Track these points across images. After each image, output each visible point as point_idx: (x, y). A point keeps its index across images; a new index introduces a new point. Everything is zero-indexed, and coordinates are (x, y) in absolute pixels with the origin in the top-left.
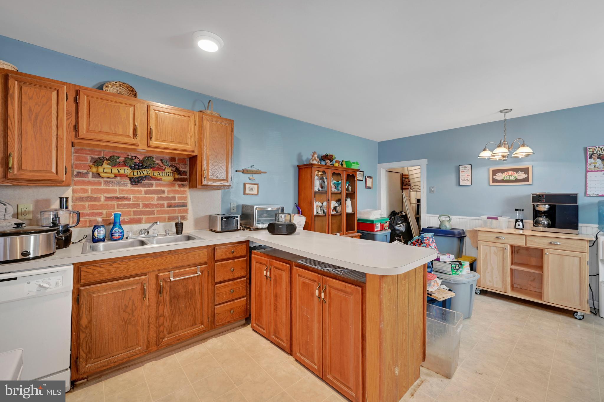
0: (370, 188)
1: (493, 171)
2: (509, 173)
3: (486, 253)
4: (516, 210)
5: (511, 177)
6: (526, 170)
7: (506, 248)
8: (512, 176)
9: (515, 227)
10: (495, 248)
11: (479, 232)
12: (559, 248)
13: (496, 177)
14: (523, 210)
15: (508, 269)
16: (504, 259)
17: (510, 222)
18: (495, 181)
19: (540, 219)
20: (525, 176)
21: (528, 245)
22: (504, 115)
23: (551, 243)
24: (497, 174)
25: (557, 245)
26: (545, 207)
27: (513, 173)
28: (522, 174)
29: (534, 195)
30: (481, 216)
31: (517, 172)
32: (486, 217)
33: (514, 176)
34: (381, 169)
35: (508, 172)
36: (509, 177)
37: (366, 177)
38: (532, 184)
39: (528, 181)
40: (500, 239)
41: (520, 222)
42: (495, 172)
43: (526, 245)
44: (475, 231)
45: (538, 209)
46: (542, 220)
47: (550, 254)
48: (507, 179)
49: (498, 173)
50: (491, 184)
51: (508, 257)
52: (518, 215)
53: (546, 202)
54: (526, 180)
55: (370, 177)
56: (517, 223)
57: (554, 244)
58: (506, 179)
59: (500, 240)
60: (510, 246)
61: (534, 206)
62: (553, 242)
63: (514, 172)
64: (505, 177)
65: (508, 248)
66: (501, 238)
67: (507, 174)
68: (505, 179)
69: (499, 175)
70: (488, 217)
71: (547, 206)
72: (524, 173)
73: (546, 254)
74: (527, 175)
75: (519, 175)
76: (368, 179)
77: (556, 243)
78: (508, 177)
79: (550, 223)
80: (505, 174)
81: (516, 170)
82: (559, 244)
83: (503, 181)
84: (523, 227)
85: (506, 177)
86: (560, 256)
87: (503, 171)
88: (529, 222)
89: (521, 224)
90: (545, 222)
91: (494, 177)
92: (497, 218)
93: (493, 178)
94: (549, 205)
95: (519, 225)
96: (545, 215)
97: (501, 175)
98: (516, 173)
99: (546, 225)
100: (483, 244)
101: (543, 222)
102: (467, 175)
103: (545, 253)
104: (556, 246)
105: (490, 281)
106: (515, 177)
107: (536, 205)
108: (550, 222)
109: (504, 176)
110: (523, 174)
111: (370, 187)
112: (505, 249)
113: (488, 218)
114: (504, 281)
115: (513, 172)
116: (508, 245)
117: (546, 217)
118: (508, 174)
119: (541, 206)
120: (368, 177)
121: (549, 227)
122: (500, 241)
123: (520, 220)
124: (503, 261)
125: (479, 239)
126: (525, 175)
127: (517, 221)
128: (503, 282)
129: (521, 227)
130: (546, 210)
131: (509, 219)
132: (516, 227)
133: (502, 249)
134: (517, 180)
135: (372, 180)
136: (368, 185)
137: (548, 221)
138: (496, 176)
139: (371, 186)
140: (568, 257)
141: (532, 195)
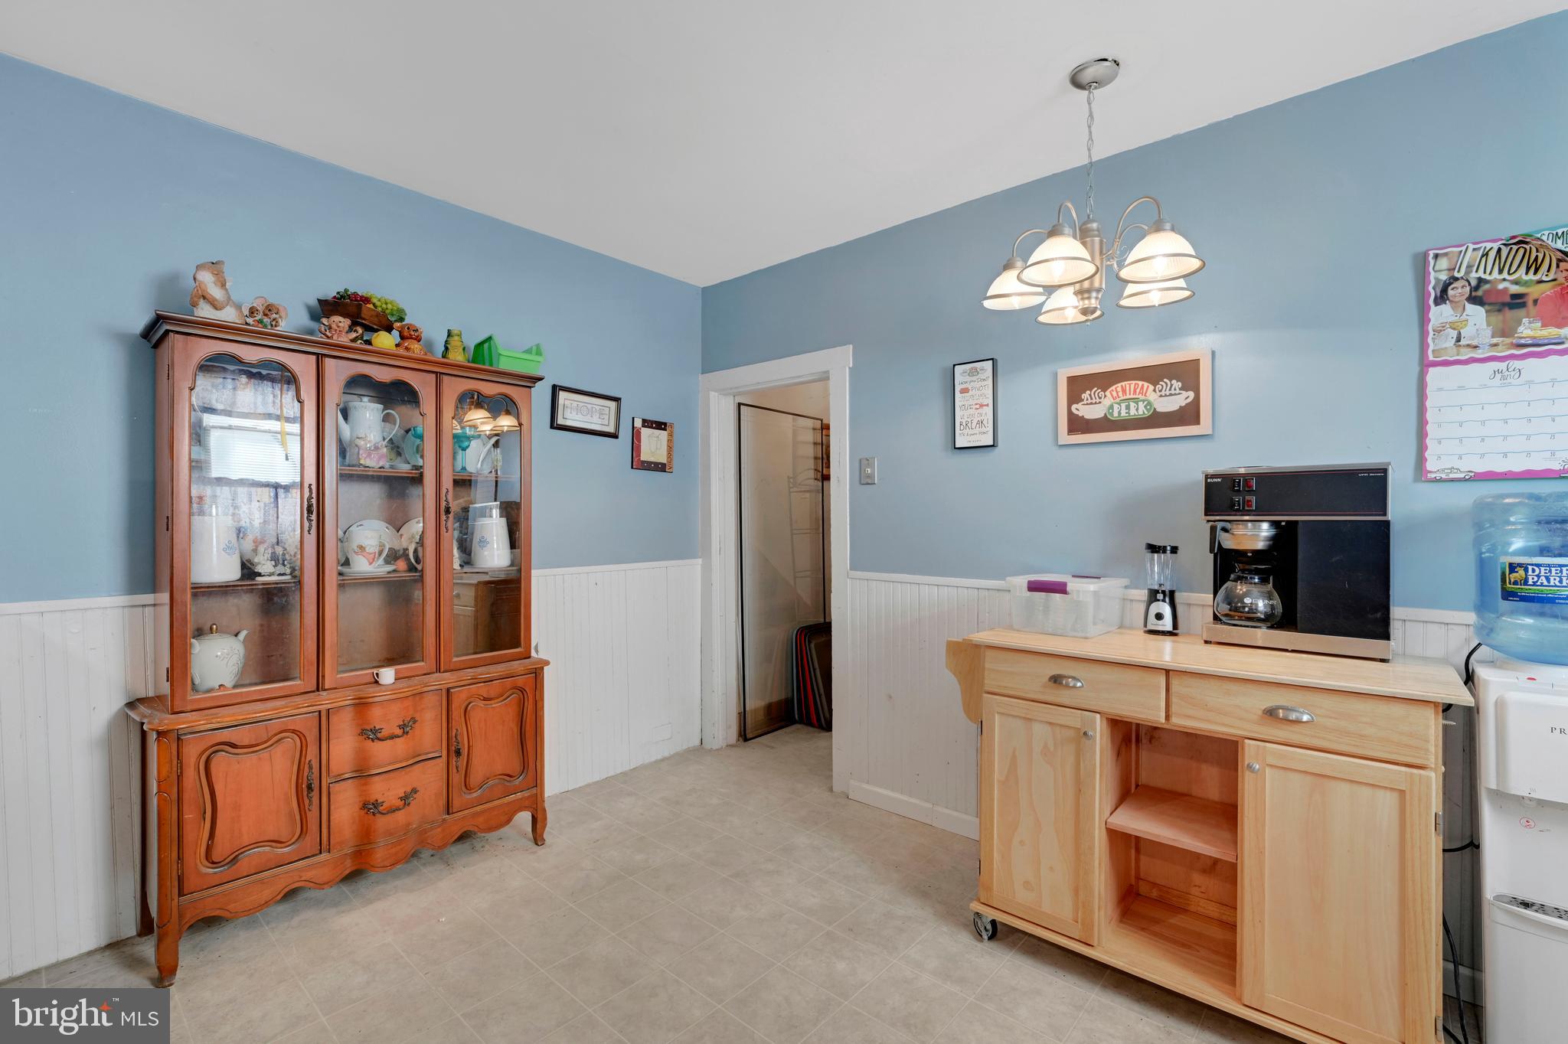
0: (660, 467)
1: (1072, 380)
2: (1128, 386)
3: (1014, 752)
4: (1153, 549)
5: (1132, 405)
6: (1186, 373)
7: (1090, 733)
8: (1136, 401)
9: (1145, 626)
10: (1047, 728)
11: (989, 653)
12: (1307, 741)
13: (1084, 411)
14: (1174, 550)
15: (1097, 831)
16: (1080, 787)
17: (1132, 600)
18: (1077, 425)
19: (1241, 588)
20: (1183, 399)
21: (1175, 720)
22: (1089, 98)
23: (1271, 713)
24: (1085, 396)
25: (1298, 722)
26: (1255, 534)
27: (1143, 385)
28: (1173, 392)
29: (1213, 476)
30: (1008, 578)
31: (1155, 384)
32: (1022, 581)
33: (1144, 401)
34: (713, 394)
35: (1123, 384)
36: (1128, 407)
37: (638, 423)
38: (1210, 432)
39: (1197, 421)
40: (1067, 686)
41: (1164, 601)
42: (1078, 386)
43: (1167, 717)
44: (977, 647)
45: (1228, 542)
46: (1246, 595)
47: (1268, 770)
48: (1119, 413)
49: (1088, 392)
50: (1065, 438)
51: (1094, 773)
52: (1157, 571)
53: (1261, 511)
54: (1189, 415)
55: (656, 422)
56: (1155, 608)
57: (1287, 720)
58: (1116, 414)
59: (1067, 692)
60: (1105, 722)
61: (1213, 530)
62: (1284, 708)
63: (1146, 384)
64: (1111, 407)
65: (1094, 730)
66: (1071, 683)
67: (1120, 394)
68: (1112, 414)
69: (1090, 401)
70: (1030, 583)
71: (1265, 530)
72: (1180, 384)
73: (1249, 767)
74: (1191, 394)
75: (1163, 393)
76: (646, 432)
77: (1293, 716)
78: (1123, 405)
79: (1279, 609)
80: (1114, 394)
81: (1153, 374)
82: (1305, 718)
83: (1106, 424)
84: (1175, 625)
85: (1116, 406)
86: (1309, 778)
87: (1105, 380)
88: (1199, 602)
89: (1166, 610)
90: (1257, 605)
91: (1074, 407)
92: (1064, 585)
93: (1070, 413)
94: (1275, 524)
95: (1159, 617)
96: (1257, 572)
97: (1098, 400)
98: (1151, 387)
99: (1263, 617)
100: (1002, 711)
101: (1247, 601)
102: (982, 406)
103: (1246, 763)
104: (1296, 728)
105: (1027, 885)
106: (1149, 403)
107: (1219, 525)
108: (1277, 601)
109: (1107, 401)
110: (1178, 391)
111: (656, 464)
112: (1085, 734)
113: (1034, 587)
114: (1079, 889)
115: (1140, 383)
116: (1098, 716)
117: (1264, 581)
118: (1124, 391)
119: (1239, 530)
120: (644, 421)
121: (1271, 627)
122: (1064, 696)
123: (1164, 592)
124: (1079, 791)
125: (990, 683)
126: (1185, 394)
127: (1153, 595)
128: (1076, 891)
129: (1167, 624)
130: (1260, 545)
131: (1126, 587)
132: (1150, 627)
133: (1071, 733)
134: (1156, 420)
135: (671, 435)
136: (645, 456)
137: (1270, 597)
138: (1079, 406)
139: (664, 460)
140: (1345, 788)
141: (1207, 477)
